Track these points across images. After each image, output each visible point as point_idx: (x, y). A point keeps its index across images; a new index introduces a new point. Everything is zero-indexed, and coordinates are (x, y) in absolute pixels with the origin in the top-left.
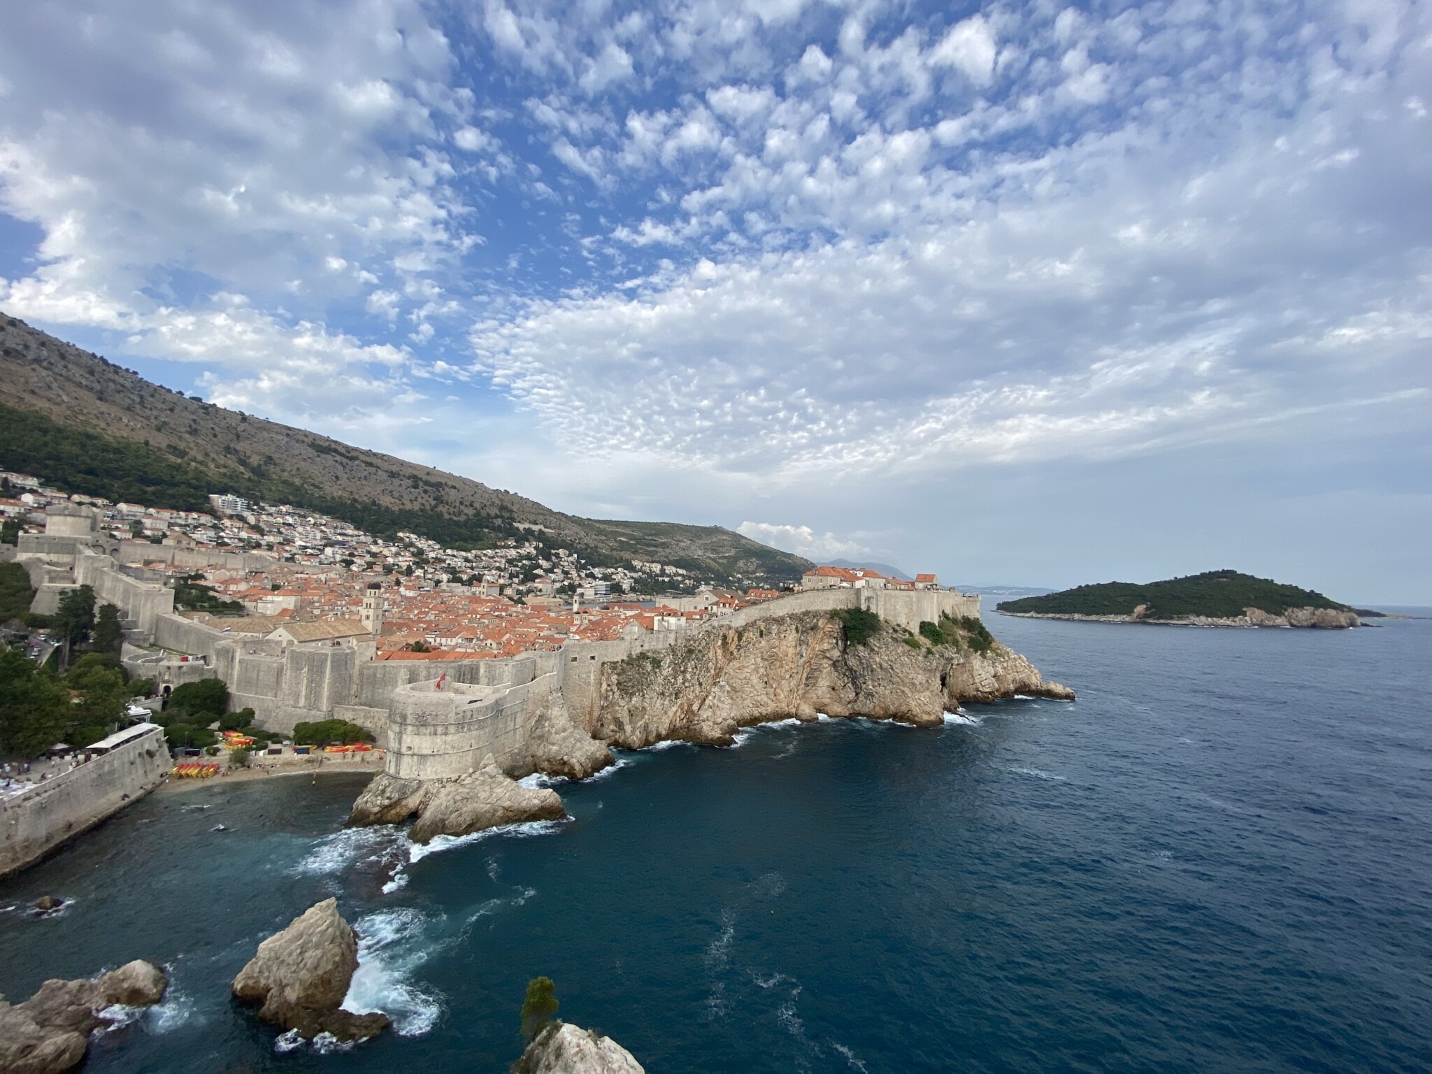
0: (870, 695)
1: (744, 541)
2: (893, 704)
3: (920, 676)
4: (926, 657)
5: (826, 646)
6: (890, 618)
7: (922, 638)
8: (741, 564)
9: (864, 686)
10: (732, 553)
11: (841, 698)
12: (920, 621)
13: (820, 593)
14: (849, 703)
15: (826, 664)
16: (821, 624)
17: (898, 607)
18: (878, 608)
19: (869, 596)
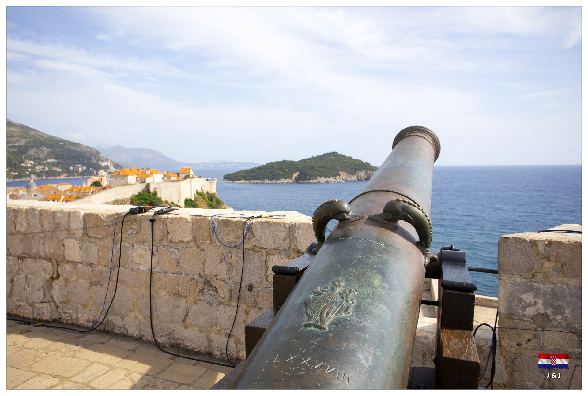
1: (33, 133)
8: (32, 152)
10: (23, 142)
12: (184, 199)
13: (124, 188)
17: (172, 192)
18: (161, 194)
19: (155, 187)
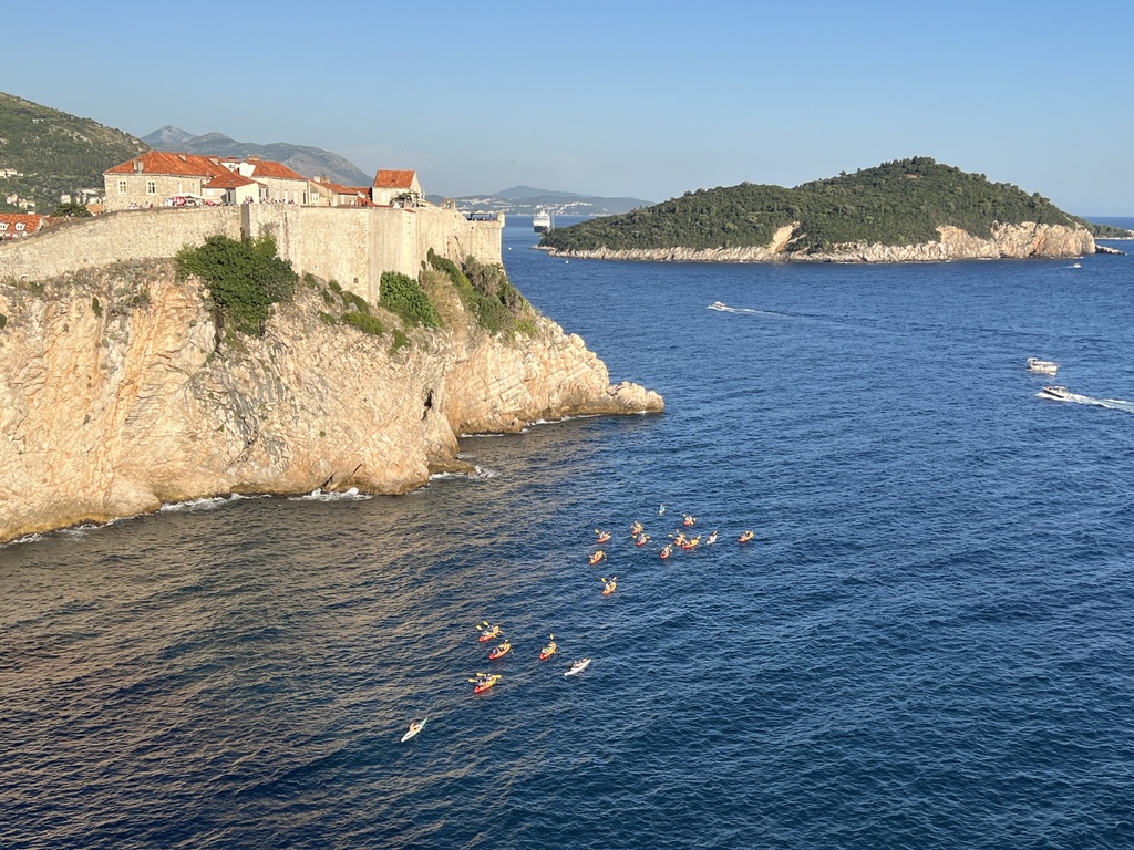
0: (275, 443)
2: (326, 457)
3: (379, 393)
4: (392, 353)
5: (170, 344)
6: (315, 272)
7: (384, 311)
9: (262, 426)
11: (212, 457)
12: (380, 273)
13: (151, 219)
14: (231, 464)
15: (175, 384)
16: (154, 291)
17: (333, 246)
18: (290, 250)
19: (269, 221)
